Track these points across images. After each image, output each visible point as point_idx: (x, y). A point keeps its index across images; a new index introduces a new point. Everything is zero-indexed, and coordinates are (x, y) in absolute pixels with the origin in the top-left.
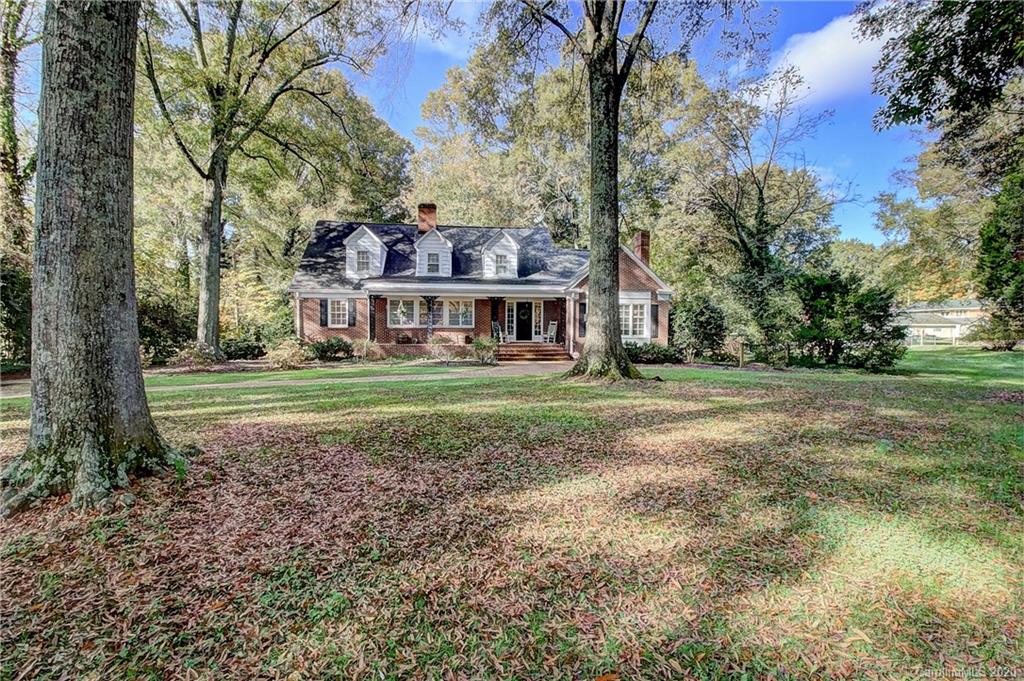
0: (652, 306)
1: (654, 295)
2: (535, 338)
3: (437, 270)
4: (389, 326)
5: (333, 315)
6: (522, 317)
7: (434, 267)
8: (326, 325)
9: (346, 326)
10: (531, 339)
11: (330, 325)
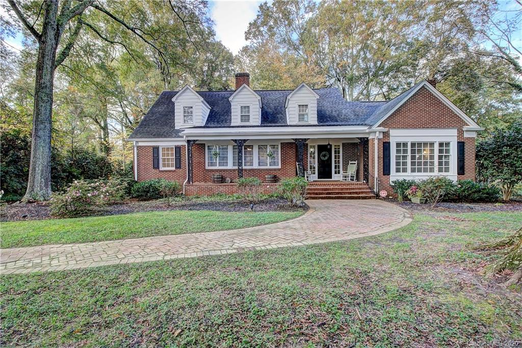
0: (458, 142)
1: (460, 132)
2: (335, 177)
3: (248, 120)
4: (207, 167)
5: (164, 160)
6: (323, 158)
7: (246, 118)
8: (158, 167)
9: (174, 169)
10: (331, 177)
11: (162, 168)
